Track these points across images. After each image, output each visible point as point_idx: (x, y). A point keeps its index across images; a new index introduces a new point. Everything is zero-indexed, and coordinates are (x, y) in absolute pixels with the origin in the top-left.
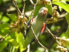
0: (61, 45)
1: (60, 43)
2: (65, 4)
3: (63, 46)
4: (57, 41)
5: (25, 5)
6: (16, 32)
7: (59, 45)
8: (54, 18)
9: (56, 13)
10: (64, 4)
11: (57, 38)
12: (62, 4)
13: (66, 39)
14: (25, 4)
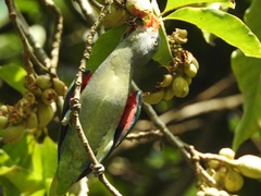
0: (214, 182)
1: (211, 174)
2: (221, 17)
3: (225, 189)
4: (199, 167)
5: (60, 26)
6: (29, 138)
7: (209, 184)
8: (174, 78)
9: (183, 58)
10: (215, 15)
11: (197, 155)
12: (209, 15)
13: (236, 157)
14: (61, 20)
